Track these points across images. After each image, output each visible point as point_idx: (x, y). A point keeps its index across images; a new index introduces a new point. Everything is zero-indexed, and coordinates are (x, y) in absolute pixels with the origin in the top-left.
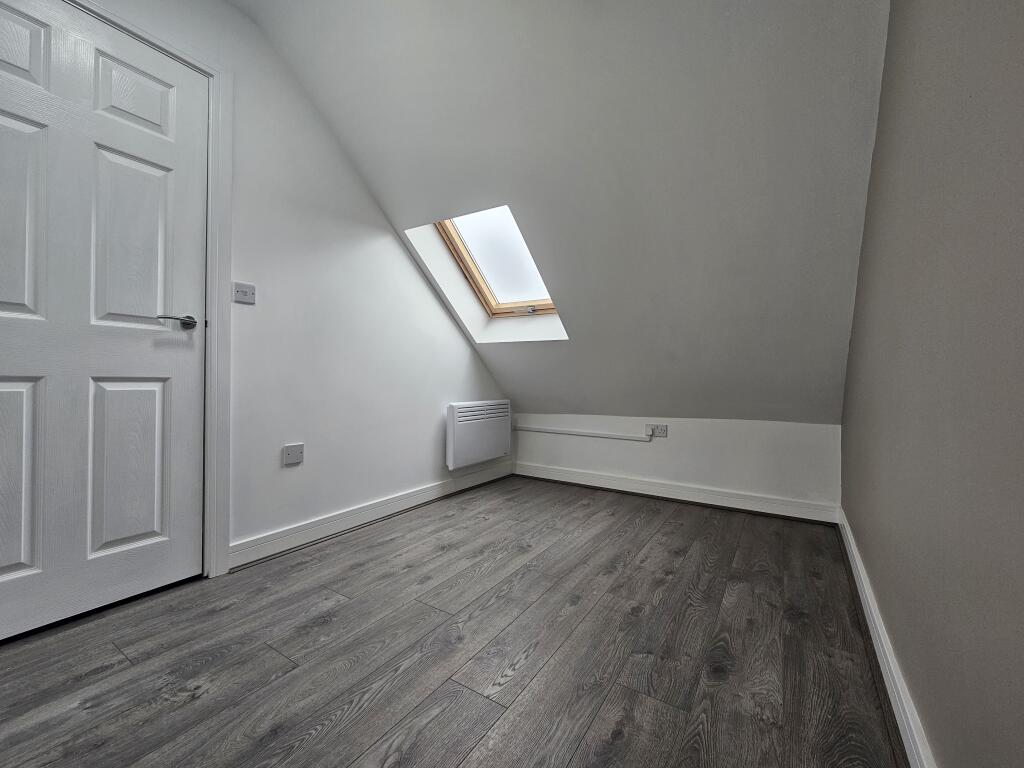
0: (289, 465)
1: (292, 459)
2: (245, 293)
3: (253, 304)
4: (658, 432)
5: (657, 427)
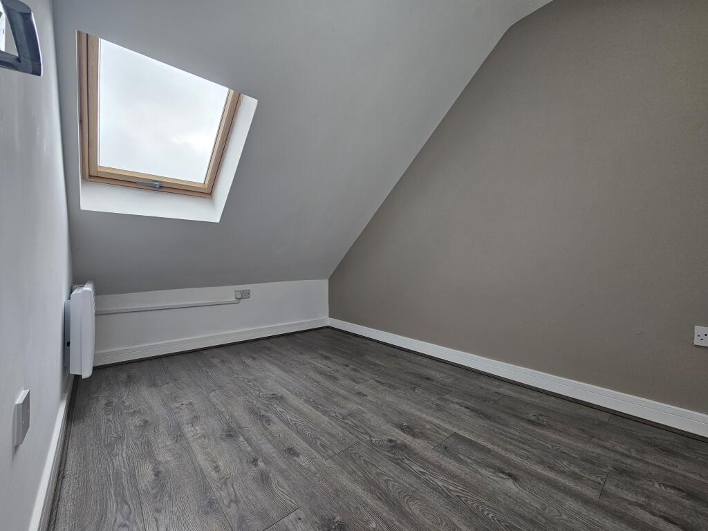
4: (245, 295)
5: (244, 291)
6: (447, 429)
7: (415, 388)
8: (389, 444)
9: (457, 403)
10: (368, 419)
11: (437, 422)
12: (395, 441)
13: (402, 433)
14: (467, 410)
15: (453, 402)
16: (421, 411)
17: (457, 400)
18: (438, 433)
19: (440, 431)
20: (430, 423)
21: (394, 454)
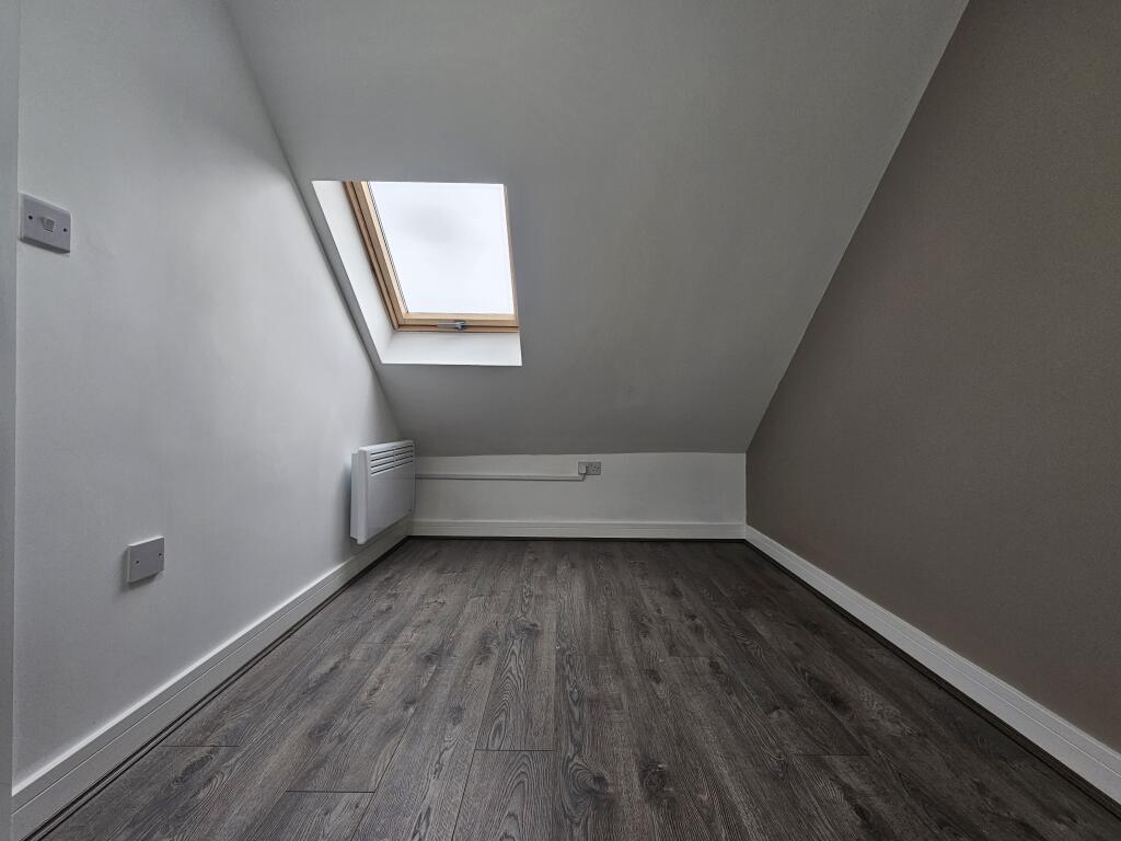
0: (134, 585)
1: (141, 568)
2: (49, 225)
3: (64, 251)
4: (591, 470)
5: (591, 464)
6: (740, 824)
7: (777, 708)
8: (591, 784)
9: (846, 789)
10: (611, 723)
11: (737, 796)
12: (607, 785)
13: (636, 780)
14: (853, 815)
15: (836, 780)
16: (730, 756)
17: (854, 781)
18: (709, 821)
19: (719, 818)
20: (718, 789)
21: (576, 806)
